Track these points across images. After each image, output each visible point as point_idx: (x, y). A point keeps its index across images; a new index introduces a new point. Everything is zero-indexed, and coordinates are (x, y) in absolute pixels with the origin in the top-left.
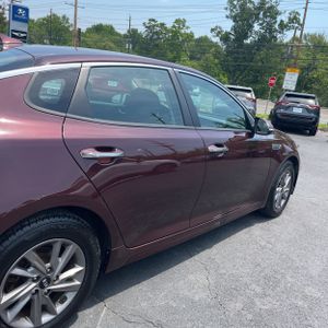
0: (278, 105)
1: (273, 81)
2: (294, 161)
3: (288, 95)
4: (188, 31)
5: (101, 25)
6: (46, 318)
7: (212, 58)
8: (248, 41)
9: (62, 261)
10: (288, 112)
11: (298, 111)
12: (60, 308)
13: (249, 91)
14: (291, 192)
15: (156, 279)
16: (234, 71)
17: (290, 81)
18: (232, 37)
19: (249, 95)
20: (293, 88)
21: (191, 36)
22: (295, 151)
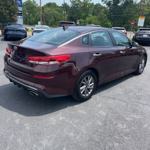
0: (137, 34)
1: (133, 23)
2: (145, 55)
3: (140, 30)
4: (91, 2)
5: (50, 3)
6: (87, 95)
7: (103, 14)
8: (120, 4)
9: (90, 81)
10: (141, 37)
11: (145, 36)
12: (89, 93)
13: (123, 29)
14: (145, 66)
15: (108, 90)
16: (114, 19)
17: (141, 22)
18: (112, 3)
19: (123, 31)
20: (143, 25)
21: (92, 4)
22: (145, 52)
